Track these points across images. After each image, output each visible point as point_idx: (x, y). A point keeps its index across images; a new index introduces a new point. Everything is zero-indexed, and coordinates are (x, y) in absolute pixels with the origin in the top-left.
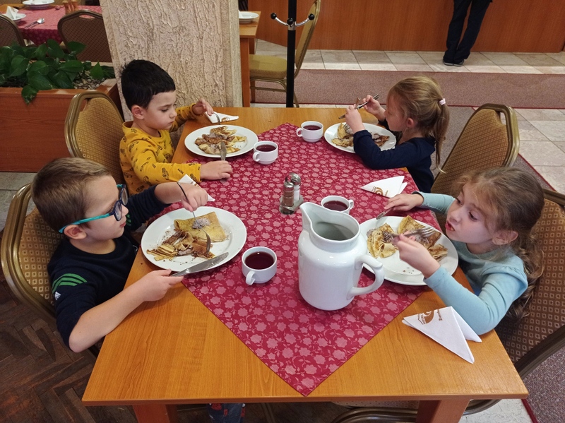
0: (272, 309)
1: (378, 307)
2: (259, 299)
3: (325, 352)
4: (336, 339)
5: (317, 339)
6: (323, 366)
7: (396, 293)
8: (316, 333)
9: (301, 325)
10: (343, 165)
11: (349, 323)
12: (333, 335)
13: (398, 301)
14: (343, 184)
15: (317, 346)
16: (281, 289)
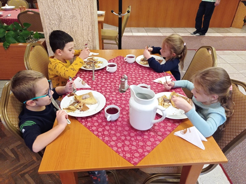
0: (118, 131)
1: (163, 129)
2: (113, 127)
3: (142, 147)
4: (146, 142)
5: (138, 142)
6: (142, 153)
7: (171, 123)
8: (138, 140)
9: (131, 137)
10: (145, 72)
11: (151, 136)
12: (145, 141)
13: (172, 126)
14: (145, 80)
15: (139, 145)
16: (122, 123)
